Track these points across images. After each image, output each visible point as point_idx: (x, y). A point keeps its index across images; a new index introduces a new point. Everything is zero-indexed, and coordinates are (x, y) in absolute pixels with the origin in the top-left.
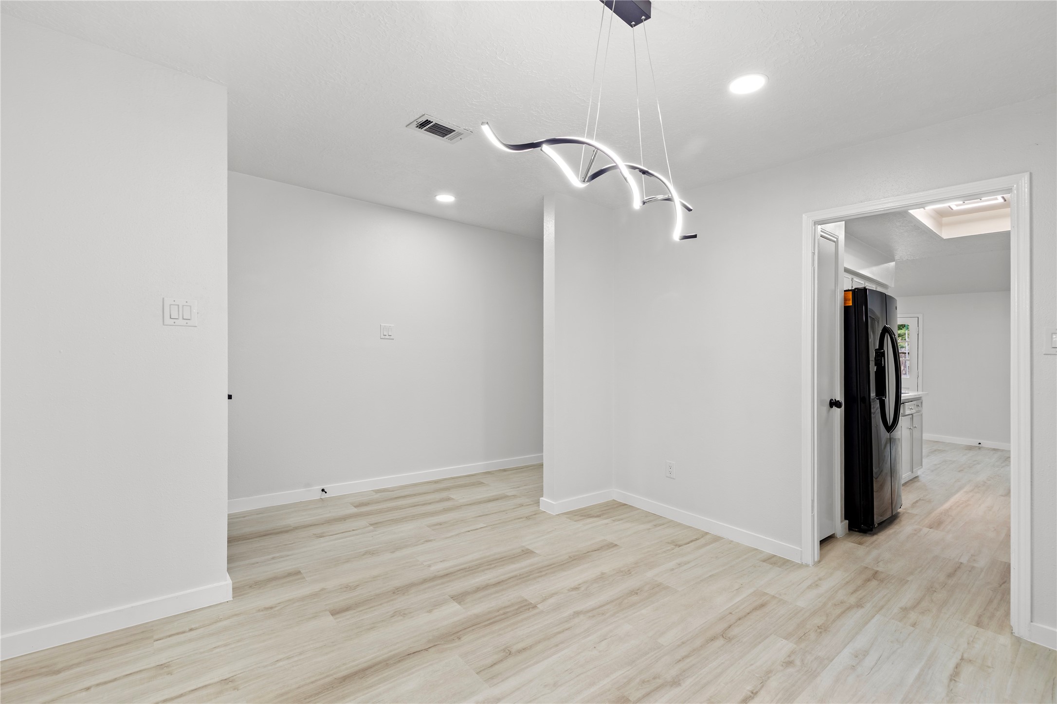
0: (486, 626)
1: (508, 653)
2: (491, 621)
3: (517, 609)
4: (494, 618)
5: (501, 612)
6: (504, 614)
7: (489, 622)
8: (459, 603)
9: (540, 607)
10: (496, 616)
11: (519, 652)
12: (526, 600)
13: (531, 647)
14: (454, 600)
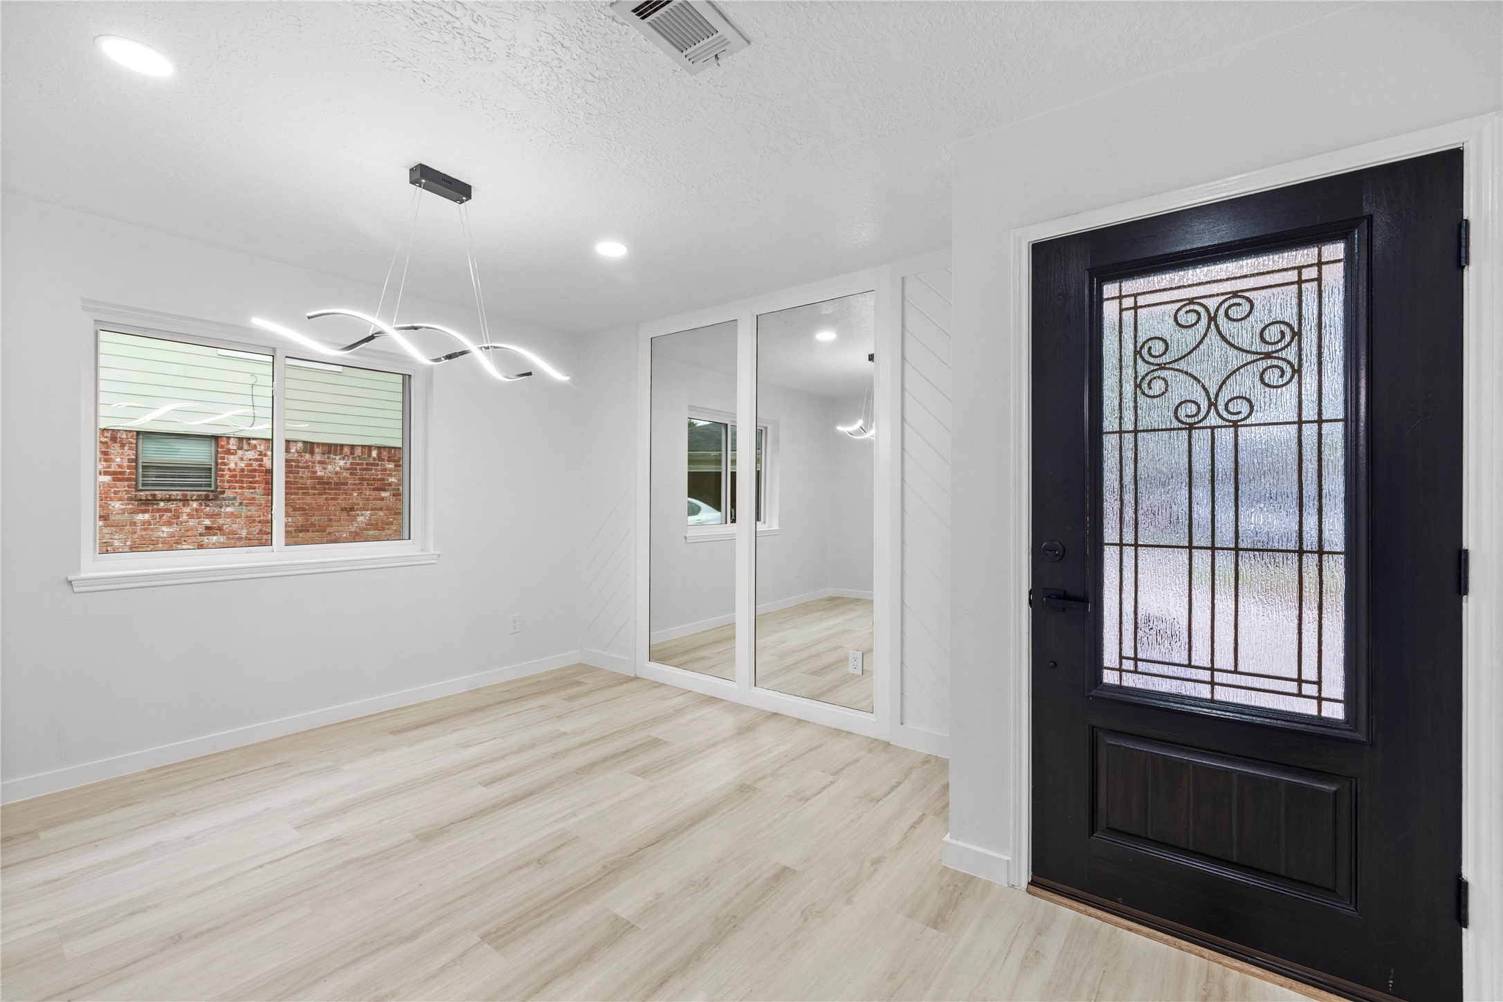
0: (570, 889)
1: (542, 861)
2: (563, 897)
3: (519, 926)
4: (557, 904)
5: (546, 916)
6: (541, 914)
7: (566, 895)
8: (617, 918)
9: (475, 939)
10: (554, 907)
11: (527, 864)
12: (497, 948)
13: (510, 872)
14: (628, 922)
